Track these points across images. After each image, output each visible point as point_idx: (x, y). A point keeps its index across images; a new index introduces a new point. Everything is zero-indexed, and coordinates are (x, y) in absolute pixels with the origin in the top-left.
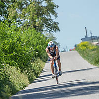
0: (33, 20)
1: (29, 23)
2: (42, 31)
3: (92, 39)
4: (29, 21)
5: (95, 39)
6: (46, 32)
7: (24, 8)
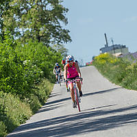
0: (36, 28)
1: (31, 33)
2: (49, 42)
3: (114, 49)
4: (30, 30)
5: (117, 48)
6: (53, 44)
7: (23, 14)
